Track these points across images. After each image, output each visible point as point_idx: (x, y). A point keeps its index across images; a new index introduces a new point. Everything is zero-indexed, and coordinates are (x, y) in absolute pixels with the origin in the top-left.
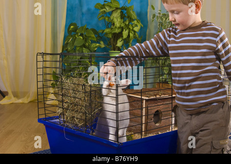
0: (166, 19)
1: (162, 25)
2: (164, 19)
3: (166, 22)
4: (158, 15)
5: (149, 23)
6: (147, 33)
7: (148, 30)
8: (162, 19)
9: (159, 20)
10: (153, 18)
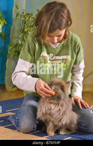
0: (29, 18)
1: (25, 23)
2: (27, 18)
3: (29, 21)
4: (22, 14)
5: (13, 21)
6: (12, 29)
7: (12, 27)
8: (25, 18)
9: (23, 18)
10: (17, 16)
